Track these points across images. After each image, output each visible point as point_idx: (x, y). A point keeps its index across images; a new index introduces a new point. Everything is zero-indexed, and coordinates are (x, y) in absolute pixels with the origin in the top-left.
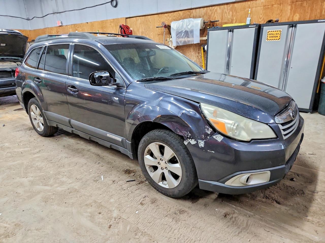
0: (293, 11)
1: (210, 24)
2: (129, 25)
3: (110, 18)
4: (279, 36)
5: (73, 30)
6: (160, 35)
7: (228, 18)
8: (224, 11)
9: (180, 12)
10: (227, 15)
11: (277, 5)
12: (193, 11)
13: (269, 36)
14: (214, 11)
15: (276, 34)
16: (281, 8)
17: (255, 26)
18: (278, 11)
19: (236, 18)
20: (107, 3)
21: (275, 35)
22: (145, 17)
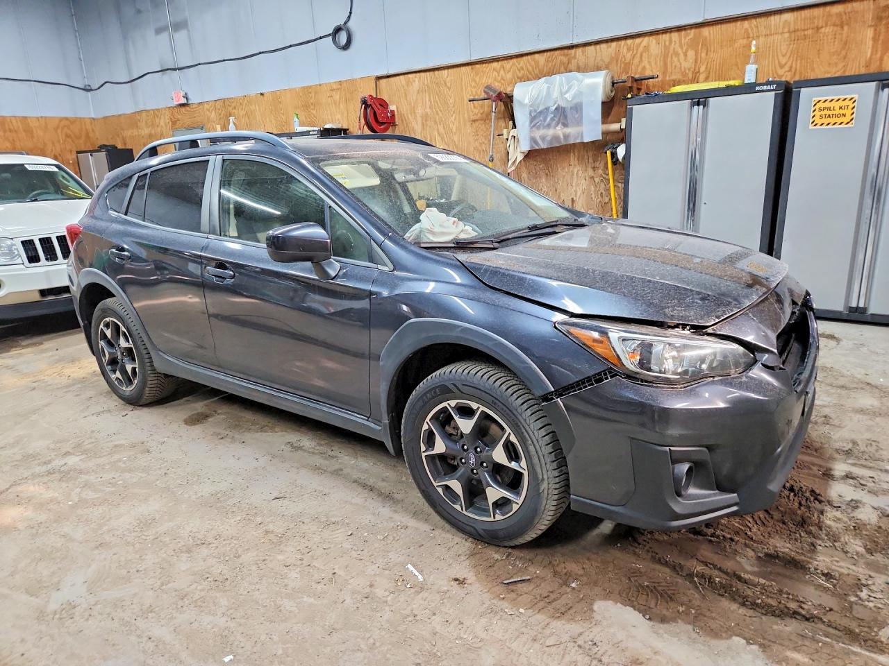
0: (880, 42)
1: (631, 87)
2: (385, 98)
3: (330, 78)
4: (848, 112)
5: (220, 114)
6: (477, 123)
7: (683, 70)
8: (672, 49)
9: (537, 56)
10: (679, 60)
11: (832, 27)
12: (575, 53)
13: (817, 113)
14: (641, 49)
15: (841, 108)
16: (844, 35)
17: (775, 86)
18: (836, 43)
19: (706, 68)
20: (321, 38)
21: (837, 112)
22: (432, 73)
